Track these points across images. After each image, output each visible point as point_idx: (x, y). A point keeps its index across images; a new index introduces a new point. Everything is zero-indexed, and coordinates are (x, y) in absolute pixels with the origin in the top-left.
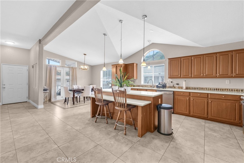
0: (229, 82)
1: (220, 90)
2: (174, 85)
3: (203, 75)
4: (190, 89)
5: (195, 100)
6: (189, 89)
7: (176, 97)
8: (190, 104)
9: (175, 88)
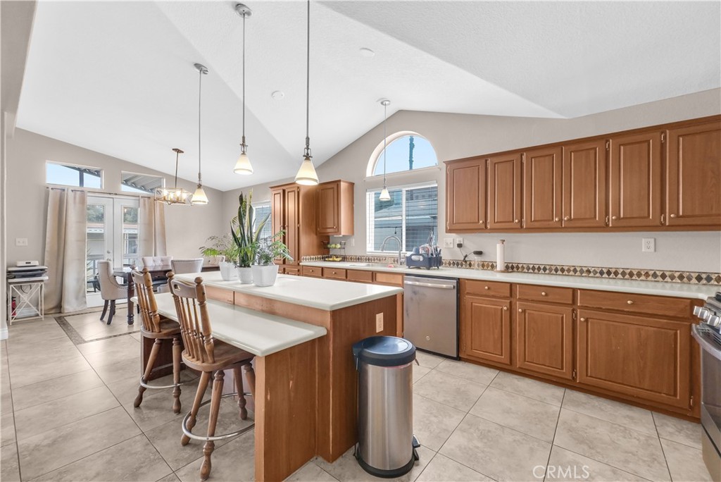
0: (652, 245)
1: (620, 276)
2: (466, 256)
3: (561, 220)
4: (520, 270)
5: (529, 314)
6: (515, 269)
7: (467, 299)
8: (514, 326)
9: (470, 265)
